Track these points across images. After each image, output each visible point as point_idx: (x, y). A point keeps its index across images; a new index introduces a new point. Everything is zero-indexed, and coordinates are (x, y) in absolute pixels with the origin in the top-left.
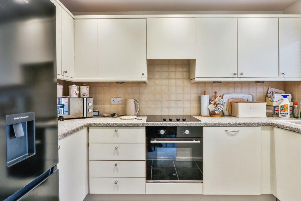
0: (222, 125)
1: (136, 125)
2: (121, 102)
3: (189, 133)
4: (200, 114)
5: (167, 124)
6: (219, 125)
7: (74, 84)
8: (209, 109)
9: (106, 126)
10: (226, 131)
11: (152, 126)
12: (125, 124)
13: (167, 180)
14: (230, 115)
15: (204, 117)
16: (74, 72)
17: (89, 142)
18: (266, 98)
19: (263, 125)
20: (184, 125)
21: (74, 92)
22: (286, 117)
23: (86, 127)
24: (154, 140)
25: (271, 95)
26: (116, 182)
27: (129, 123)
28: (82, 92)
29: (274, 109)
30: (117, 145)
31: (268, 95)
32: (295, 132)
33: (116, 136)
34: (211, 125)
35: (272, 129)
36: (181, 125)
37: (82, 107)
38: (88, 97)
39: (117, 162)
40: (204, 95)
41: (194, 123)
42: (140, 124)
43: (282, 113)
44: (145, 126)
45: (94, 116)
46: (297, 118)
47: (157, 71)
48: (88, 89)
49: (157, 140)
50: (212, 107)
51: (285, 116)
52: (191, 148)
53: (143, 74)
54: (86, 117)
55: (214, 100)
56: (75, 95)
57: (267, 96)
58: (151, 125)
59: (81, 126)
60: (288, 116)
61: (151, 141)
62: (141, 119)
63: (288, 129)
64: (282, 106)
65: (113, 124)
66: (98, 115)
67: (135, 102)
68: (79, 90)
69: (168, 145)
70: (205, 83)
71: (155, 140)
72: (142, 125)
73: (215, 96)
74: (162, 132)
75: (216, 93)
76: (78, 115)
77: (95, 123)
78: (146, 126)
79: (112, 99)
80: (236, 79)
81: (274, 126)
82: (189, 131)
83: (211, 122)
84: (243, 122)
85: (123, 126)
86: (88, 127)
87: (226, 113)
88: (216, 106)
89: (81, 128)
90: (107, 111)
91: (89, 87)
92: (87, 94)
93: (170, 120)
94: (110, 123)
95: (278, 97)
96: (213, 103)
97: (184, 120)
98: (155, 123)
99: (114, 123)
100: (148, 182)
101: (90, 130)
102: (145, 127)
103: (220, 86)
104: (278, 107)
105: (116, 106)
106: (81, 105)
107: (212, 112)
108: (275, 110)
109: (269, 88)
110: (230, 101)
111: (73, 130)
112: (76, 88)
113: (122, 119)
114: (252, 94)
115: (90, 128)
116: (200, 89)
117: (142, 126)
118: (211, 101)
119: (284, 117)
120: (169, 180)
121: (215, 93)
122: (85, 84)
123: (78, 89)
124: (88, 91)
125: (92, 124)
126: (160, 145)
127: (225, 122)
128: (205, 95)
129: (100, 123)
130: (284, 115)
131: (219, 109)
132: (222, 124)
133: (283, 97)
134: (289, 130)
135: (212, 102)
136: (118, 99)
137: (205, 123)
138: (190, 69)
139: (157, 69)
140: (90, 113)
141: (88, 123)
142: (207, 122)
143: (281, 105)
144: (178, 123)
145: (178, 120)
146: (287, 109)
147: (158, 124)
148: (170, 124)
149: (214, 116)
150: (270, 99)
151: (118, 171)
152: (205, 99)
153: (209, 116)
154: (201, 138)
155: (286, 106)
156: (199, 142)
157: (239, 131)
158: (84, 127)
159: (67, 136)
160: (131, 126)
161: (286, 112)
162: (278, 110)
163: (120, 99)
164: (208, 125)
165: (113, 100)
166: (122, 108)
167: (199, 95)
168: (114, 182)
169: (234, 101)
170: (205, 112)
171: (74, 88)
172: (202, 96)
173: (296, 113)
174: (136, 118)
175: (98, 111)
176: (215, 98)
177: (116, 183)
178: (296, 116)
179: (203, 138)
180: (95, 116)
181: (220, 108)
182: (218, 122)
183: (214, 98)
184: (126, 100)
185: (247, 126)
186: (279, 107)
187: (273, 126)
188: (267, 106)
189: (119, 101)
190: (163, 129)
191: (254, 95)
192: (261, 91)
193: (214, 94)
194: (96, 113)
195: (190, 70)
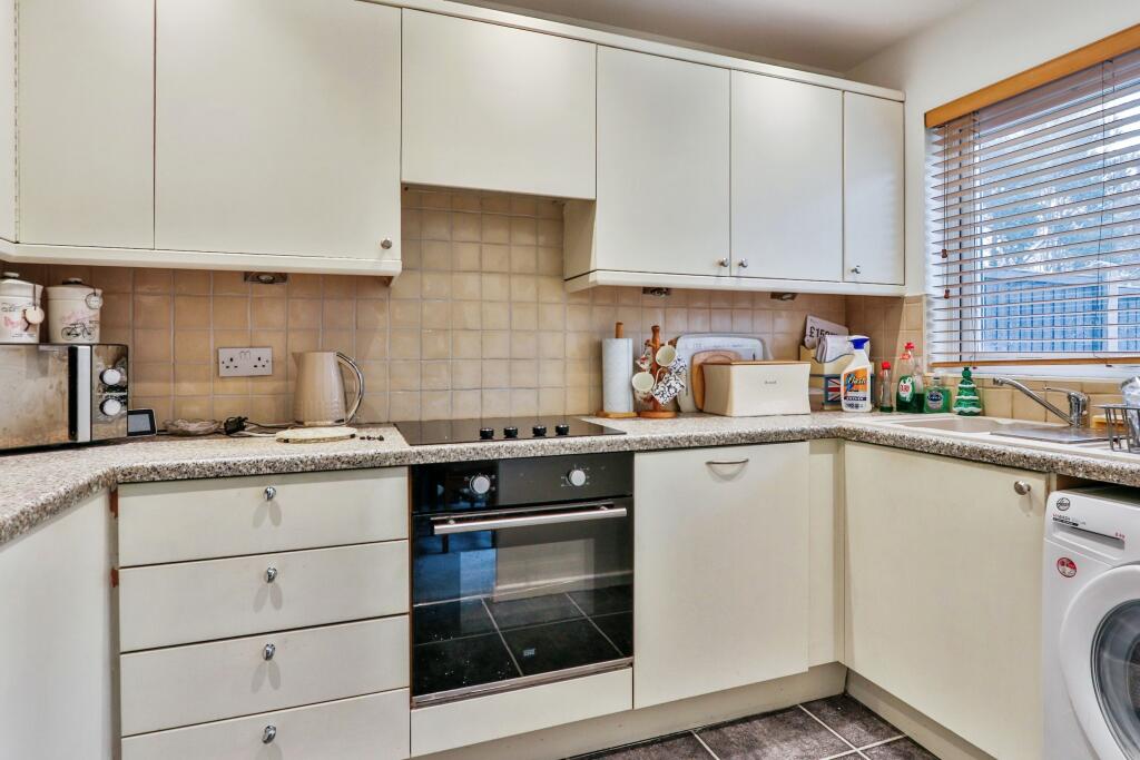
0: (696, 444)
1: (369, 464)
2: (269, 365)
3: (587, 480)
4: (602, 409)
5: (502, 450)
6: (687, 444)
7: (17, 275)
8: (633, 389)
9: (217, 477)
10: (709, 463)
11: (440, 464)
12: (313, 461)
13: (503, 678)
14: (700, 411)
15: (618, 418)
16: (17, 210)
17: (121, 564)
18: (801, 347)
19: (815, 438)
20: (567, 452)
21: (16, 317)
22: (860, 409)
23: (105, 490)
24: (445, 522)
25: (815, 339)
26: (272, 732)
27: (332, 454)
28: (63, 318)
29: (827, 384)
30: (271, 562)
31: (806, 339)
32: (914, 450)
33: (267, 520)
34: (661, 447)
35: (838, 450)
36: (557, 453)
37: (63, 394)
38: (96, 340)
39: (270, 639)
40: (614, 340)
41: (601, 443)
42: (387, 457)
43: (853, 398)
44: (406, 463)
45: (129, 434)
46: (890, 410)
47: (433, 240)
48: (96, 302)
49: (458, 521)
50: (644, 383)
51: (857, 406)
52: (592, 540)
53: (386, 245)
54: (87, 439)
55: (650, 357)
56: (19, 329)
57: (803, 343)
58: (432, 460)
59: (81, 482)
60: (868, 405)
61: (436, 527)
62: (381, 439)
63: (891, 442)
64: (849, 375)
65: (256, 464)
66: (148, 428)
67: (340, 364)
68: (45, 303)
69: (501, 538)
70: (615, 293)
71: (452, 522)
72: (392, 461)
73: (654, 340)
74: (481, 485)
75: (658, 331)
76: (39, 430)
77: (156, 464)
78: (412, 462)
79: (224, 355)
80: (727, 283)
81: (846, 439)
82: (586, 473)
83: (659, 435)
84: (760, 430)
85: (303, 472)
86: (113, 488)
87: (686, 403)
88: (660, 380)
89: (84, 491)
90: (194, 409)
91: (99, 291)
92: (88, 325)
93: (510, 434)
94: (235, 459)
95: (837, 344)
96: (646, 366)
97: (561, 432)
98: (453, 451)
99: (260, 458)
100: (419, 705)
101: (122, 502)
102: (406, 470)
103: (665, 308)
104: (838, 377)
105: (241, 384)
106: (61, 383)
107: (645, 399)
108: (828, 390)
109: (809, 318)
110: (698, 361)
111: (44, 507)
112: (30, 293)
113: (287, 441)
114: (762, 336)
115: (121, 490)
116: (600, 317)
117: (396, 466)
118: (638, 362)
119: (855, 410)
120: (508, 678)
121: (655, 330)
122: (78, 280)
123: (38, 301)
124: (97, 312)
125: (138, 469)
126: (471, 541)
127: (707, 434)
128: (617, 337)
129: (185, 462)
130: (855, 402)
131: (669, 387)
132: (698, 439)
133: (852, 346)
134: (894, 447)
135: (642, 366)
136: (255, 353)
137: (641, 441)
138: (563, 237)
139: (438, 230)
140: (109, 420)
141: (113, 470)
142: (647, 436)
143: (847, 370)
144: (543, 445)
145: (539, 433)
146: (864, 384)
147: (463, 453)
148: (510, 450)
149: (651, 414)
150: (813, 352)
151: (276, 684)
152: (620, 354)
153: (635, 414)
154: (625, 497)
155: (860, 376)
156: (622, 511)
157: (747, 461)
158: (95, 489)
159: (12, 538)
160: (345, 469)
161: (860, 394)
162: (838, 390)
163: (266, 354)
164: (652, 447)
165: (228, 363)
166: (275, 394)
167: (597, 338)
168: (261, 734)
169: (708, 361)
170: (618, 400)
171: (16, 292)
172: (608, 341)
173: (887, 395)
174: (353, 436)
175: (150, 412)
176: (655, 351)
177: (269, 739)
178: (887, 404)
179: (632, 496)
180: (134, 436)
181: (673, 383)
182: (683, 434)
183: (649, 349)
184: (299, 359)
185: (772, 443)
186: (842, 378)
187: (840, 437)
188: (811, 375)
189: (259, 364)
190: (484, 474)
191: (767, 339)
192: (783, 326)
193: (650, 336)
194: (142, 423)
195: (562, 242)
